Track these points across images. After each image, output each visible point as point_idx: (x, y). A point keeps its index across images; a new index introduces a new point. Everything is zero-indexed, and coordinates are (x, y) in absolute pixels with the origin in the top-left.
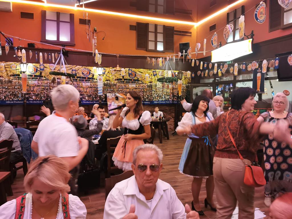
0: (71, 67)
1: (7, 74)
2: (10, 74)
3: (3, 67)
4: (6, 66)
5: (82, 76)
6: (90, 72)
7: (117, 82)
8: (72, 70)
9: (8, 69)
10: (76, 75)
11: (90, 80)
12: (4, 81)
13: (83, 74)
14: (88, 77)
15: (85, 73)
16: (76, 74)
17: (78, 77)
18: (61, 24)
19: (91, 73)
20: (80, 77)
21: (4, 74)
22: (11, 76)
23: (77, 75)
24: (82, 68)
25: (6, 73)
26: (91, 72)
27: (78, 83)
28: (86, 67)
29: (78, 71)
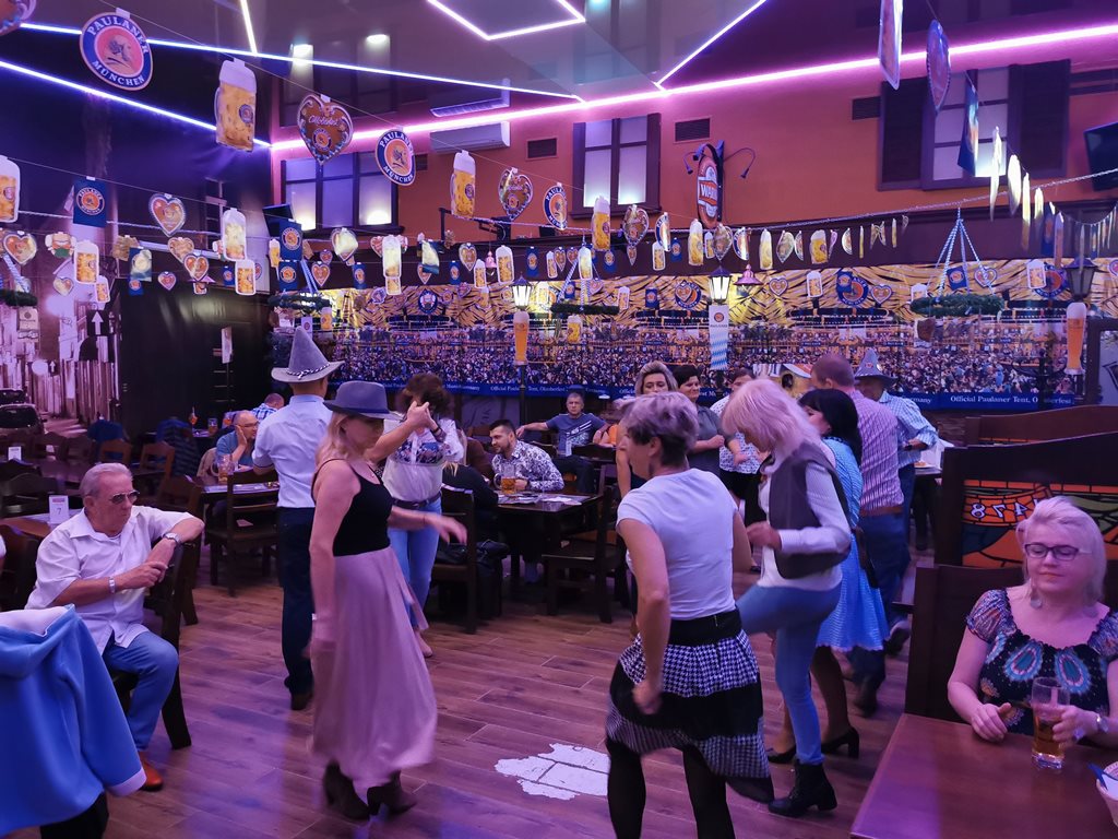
0: (642, 281)
1: (495, 315)
2: (499, 315)
3: (487, 298)
4: (493, 295)
5: (675, 306)
6: (699, 293)
7: (794, 322)
9: (496, 302)
10: (658, 308)
11: (699, 321)
12: (487, 333)
13: (678, 300)
14: (694, 309)
15: (684, 297)
16: (656, 304)
17: (662, 313)
18: (625, 154)
19: (704, 297)
20: (667, 313)
21: (489, 317)
22: (501, 319)
23: (661, 305)
24: (674, 283)
25: (491, 313)
27: (663, 330)
28: (686, 278)
29: (665, 293)
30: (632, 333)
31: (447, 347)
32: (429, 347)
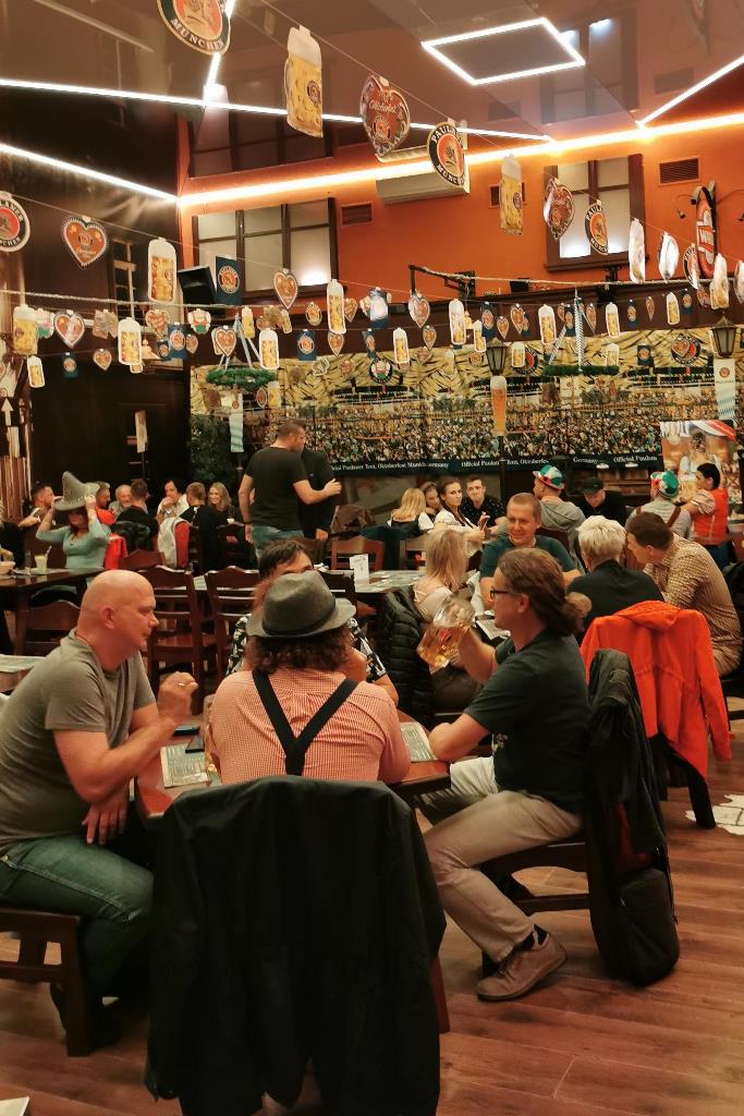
0: (636, 335)
1: (463, 381)
2: (468, 381)
3: (452, 363)
4: (459, 359)
5: (673, 363)
6: (698, 347)
8: (640, 348)
9: (462, 367)
10: (652, 365)
11: (701, 378)
12: (454, 402)
13: (675, 355)
14: (694, 365)
15: (681, 353)
16: (650, 361)
17: (657, 371)
19: (704, 351)
20: (664, 370)
21: (455, 384)
22: (471, 386)
23: (655, 362)
24: (669, 338)
25: (458, 380)
26: (703, 347)
27: (660, 390)
28: (682, 331)
29: (659, 349)
30: (624, 395)
31: (406, 421)
32: (385, 422)
